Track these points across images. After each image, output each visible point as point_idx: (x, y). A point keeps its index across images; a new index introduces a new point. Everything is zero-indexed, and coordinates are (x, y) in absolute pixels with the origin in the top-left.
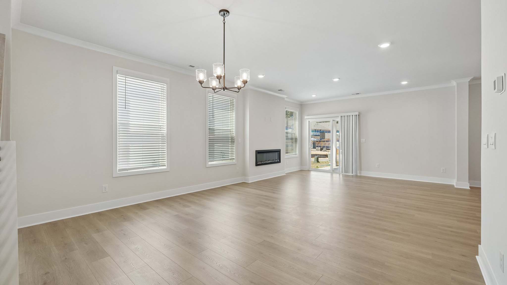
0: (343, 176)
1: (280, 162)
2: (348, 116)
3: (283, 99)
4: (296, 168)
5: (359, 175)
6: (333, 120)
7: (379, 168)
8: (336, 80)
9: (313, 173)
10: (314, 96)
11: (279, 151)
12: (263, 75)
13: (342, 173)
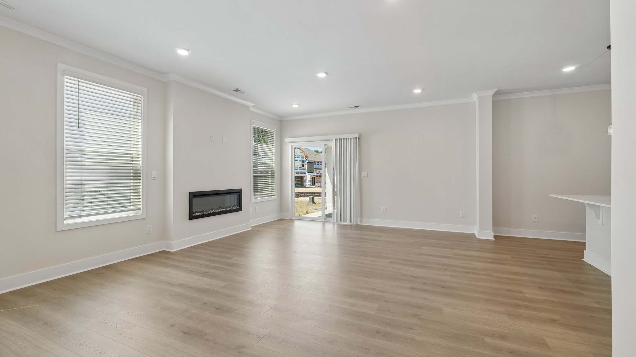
0: (338, 228)
1: (240, 209)
2: (345, 139)
3: (248, 107)
4: (273, 217)
5: (359, 224)
6: (325, 145)
7: (385, 213)
8: (322, 75)
9: (297, 223)
10: (295, 106)
11: (238, 193)
12: (188, 50)
13: (337, 221)
